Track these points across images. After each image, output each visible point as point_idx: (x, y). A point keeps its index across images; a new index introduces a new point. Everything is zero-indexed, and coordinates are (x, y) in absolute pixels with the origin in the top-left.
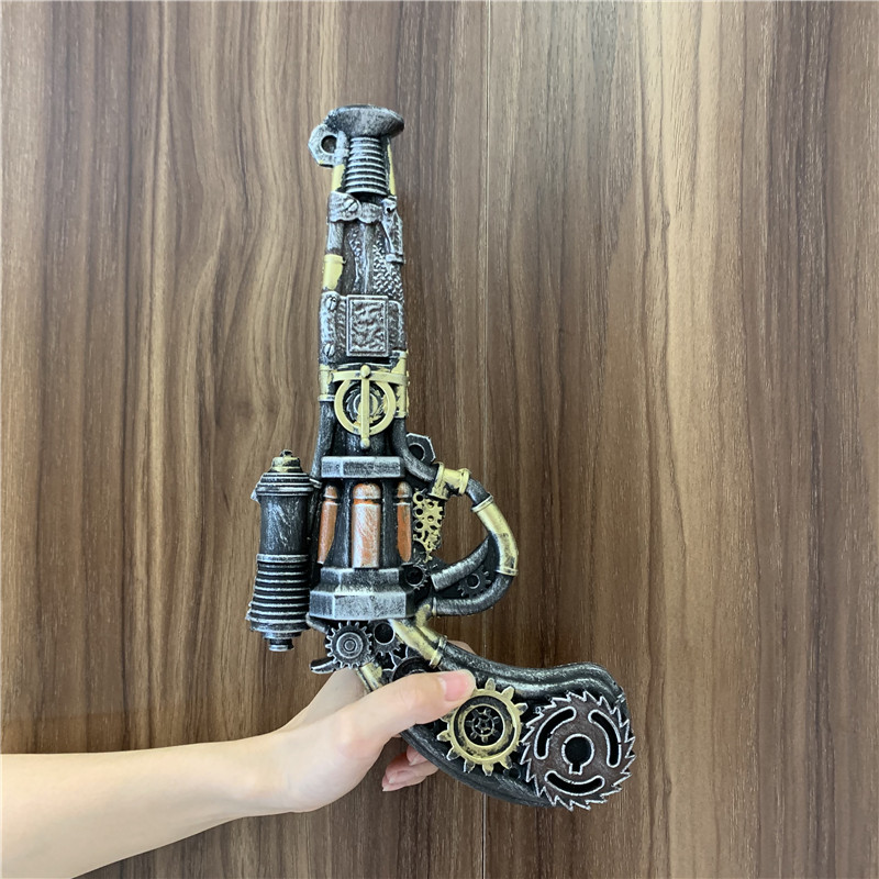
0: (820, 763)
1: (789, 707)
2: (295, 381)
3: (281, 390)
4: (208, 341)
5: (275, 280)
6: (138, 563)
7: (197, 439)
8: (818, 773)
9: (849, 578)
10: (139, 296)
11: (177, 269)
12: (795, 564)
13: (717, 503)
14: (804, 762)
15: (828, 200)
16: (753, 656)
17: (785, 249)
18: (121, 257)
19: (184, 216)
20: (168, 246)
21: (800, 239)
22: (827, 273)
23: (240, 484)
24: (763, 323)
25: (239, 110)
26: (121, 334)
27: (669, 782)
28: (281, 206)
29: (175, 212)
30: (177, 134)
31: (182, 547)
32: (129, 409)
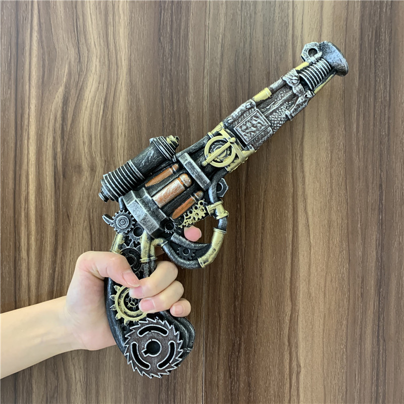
0: (379, 358)
1: (363, 328)
2: (105, 155)
3: (98, 159)
4: (59, 132)
5: (95, 100)
6: (23, 250)
7: (53, 185)
8: (378, 363)
9: (397, 261)
10: (23, 109)
11: (42, 94)
12: (369, 254)
13: (328, 221)
14: (371, 357)
15: (392, 59)
16: (345, 302)
17: (368, 86)
18: (13, 86)
19: (47, 65)
20: (38, 82)
21: (376, 81)
22: (390, 99)
23: (76, 209)
24: (355, 126)
25: (76, 7)
26: (13, 128)
27: (300, 366)
28: (98, 60)
29: (41, 63)
30: (42, 21)
31: (45, 242)
32: (18, 168)
